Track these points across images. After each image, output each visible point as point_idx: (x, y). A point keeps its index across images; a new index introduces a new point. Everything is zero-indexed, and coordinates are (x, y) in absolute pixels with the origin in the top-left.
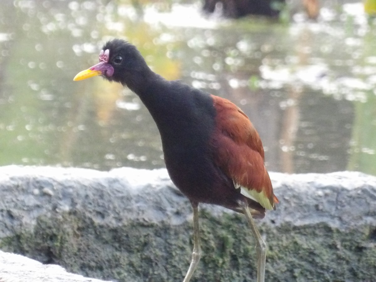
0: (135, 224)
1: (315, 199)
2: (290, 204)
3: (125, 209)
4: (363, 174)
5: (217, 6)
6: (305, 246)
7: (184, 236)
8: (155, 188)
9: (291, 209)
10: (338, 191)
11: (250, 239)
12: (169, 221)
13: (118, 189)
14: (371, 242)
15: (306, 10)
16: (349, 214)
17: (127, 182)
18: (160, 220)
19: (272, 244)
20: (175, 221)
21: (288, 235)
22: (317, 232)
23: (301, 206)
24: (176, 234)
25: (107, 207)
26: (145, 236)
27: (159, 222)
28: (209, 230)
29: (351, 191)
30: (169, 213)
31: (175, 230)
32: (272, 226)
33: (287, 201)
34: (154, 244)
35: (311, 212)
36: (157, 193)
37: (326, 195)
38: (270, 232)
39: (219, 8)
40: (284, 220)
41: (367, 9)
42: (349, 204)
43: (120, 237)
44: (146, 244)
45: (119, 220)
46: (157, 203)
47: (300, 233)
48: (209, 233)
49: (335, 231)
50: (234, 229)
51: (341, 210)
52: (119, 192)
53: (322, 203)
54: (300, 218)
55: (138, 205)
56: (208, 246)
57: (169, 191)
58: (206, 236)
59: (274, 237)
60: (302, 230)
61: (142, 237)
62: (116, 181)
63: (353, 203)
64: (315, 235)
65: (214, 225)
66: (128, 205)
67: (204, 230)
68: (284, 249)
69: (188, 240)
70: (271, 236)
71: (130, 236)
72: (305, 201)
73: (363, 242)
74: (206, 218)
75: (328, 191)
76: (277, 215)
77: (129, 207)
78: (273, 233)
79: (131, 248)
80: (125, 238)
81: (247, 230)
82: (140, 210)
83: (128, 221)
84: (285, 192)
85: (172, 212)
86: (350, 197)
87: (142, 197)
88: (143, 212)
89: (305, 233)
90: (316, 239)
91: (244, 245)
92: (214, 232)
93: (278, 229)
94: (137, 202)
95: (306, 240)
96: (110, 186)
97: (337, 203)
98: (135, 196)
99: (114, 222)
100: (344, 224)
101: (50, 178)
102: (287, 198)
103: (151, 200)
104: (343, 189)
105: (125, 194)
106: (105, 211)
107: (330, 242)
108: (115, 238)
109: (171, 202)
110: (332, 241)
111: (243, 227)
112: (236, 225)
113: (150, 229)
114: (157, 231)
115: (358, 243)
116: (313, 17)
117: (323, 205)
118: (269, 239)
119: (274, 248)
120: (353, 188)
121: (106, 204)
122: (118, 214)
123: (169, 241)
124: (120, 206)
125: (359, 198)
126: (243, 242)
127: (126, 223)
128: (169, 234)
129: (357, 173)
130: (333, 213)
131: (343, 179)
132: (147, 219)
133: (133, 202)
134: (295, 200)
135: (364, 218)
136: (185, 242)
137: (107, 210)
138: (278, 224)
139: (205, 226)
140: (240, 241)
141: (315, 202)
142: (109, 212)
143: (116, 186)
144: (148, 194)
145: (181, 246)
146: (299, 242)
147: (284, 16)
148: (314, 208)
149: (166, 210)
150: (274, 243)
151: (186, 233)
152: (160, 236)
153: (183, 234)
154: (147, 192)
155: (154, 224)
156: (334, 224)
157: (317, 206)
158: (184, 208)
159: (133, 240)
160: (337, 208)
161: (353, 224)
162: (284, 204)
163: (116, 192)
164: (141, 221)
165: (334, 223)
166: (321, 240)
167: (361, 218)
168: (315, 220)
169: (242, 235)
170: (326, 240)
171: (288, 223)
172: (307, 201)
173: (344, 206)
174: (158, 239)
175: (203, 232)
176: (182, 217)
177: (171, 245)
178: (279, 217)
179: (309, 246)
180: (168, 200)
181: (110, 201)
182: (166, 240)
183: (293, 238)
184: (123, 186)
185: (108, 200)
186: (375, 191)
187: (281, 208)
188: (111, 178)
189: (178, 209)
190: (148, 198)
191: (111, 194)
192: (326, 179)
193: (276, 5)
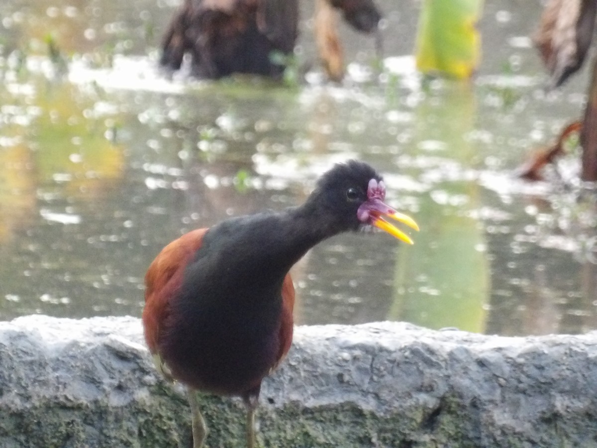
0: (52, 405)
1: (337, 365)
2: (299, 373)
3: (35, 381)
4: (412, 326)
6: (322, 440)
7: (130, 424)
8: (84, 348)
9: (299, 381)
10: (373, 352)
11: (234, 429)
12: (105, 400)
13: (24, 349)
14: (426, 433)
15: (325, 65)
16: (391, 389)
17: (40, 338)
18: (92, 398)
19: (270, 437)
20: (115, 401)
21: (295, 422)
22: (340, 417)
23: (316, 376)
24: (118, 420)
25: (7, 378)
26: (68, 424)
27: (90, 402)
28: (169, 414)
29: (395, 352)
30: (106, 387)
31: (116, 415)
32: (270, 407)
33: (293, 368)
34: (83, 436)
35: (331, 386)
36: (86, 356)
37: (355, 358)
38: (266, 417)
39: (187, 60)
40: (288, 398)
41: (420, 66)
42: (391, 373)
43: (28, 425)
44: (68, 437)
45: (28, 398)
46: (87, 371)
47: (313, 419)
48: (170, 419)
49: (368, 416)
50: (210, 412)
51: (379, 382)
52: (26, 353)
53: (349, 371)
54: (313, 395)
55: (57, 374)
56: (167, 440)
57: (106, 353)
58: (165, 424)
59: (272, 425)
60: (317, 415)
61: (64, 424)
62: (21, 336)
63: (397, 371)
64: (337, 422)
65: (178, 406)
66: (41, 374)
67: (163, 414)
68: (288, 444)
69: (136, 430)
70: (268, 423)
71: (43, 424)
72: (322, 368)
73: (412, 433)
74: (166, 395)
75: (357, 353)
76: (277, 390)
77: (42, 378)
78: (271, 419)
79: (45, 443)
80: (35, 427)
81: (230, 415)
82: (59, 383)
83: (40, 400)
85: (111, 385)
86: (392, 362)
87: (63, 362)
88: (65, 385)
89: (322, 419)
90: (339, 428)
91: (224, 438)
92: (178, 418)
93: (279, 412)
94: (55, 370)
95: (324, 430)
96: (12, 344)
97: (372, 371)
98: (52, 360)
99: (18, 401)
100: (384, 405)
102: (293, 363)
103: (78, 367)
104: (382, 349)
105: (36, 358)
106: (3, 385)
107: (361, 432)
108: (19, 426)
109: (110, 370)
110: (363, 431)
111: (224, 410)
112: (212, 406)
113: (76, 413)
114: (87, 416)
115: (405, 435)
117: (350, 375)
118: (266, 429)
119: (272, 442)
120: (398, 347)
121: (6, 373)
122: (25, 388)
123: (105, 431)
124: (27, 376)
125: (406, 363)
126: (222, 432)
127: (37, 404)
128: (107, 421)
129: (404, 324)
130: (366, 386)
131: (382, 334)
132: (70, 397)
133: (49, 369)
134: (306, 367)
135: (415, 395)
136: (131, 434)
137: (7, 383)
138: (279, 404)
139: (163, 408)
140: (219, 431)
141: (338, 370)
142: (11, 385)
143: (22, 344)
144: (73, 357)
145: (124, 439)
146: (312, 433)
147: (290, 75)
148: (336, 380)
149: (100, 383)
150: (273, 434)
151: (133, 419)
152: (92, 425)
153: (129, 420)
154: (71, 353)
155: (82, 404)
156: (368, 405)
157: (340, 376)
158: (130, 380)
159: (49, 431)
160: (372, 379)
161: (396, 404)
162: (290, 373)
163: (21, 355)
164: (62, 399)
165: (368, 403)
166: (346, 429)
167: (409, 395)
168: (337, 398)
169: (222, 422)
170: (353, 430)
171: (295, 403)
172: (325, 368)
173: (383, 376)
174: (89, 429)
175: (160, 417)
176: (127, 394)
177: (109, 437)
178: (281, 394)
179: (327, 439)
180: (106, 368)
181: (11, 368)
182: (101, 431)
183: (303, 426)
184: (33, 344)
185: (8, 367)
186: (432, 352)
187: (284, 378)
188: (14, 331)
189: (120, 382)
190: (73, 363)
191: (15, 357)
192: (355, 333)
193: (277, 58)
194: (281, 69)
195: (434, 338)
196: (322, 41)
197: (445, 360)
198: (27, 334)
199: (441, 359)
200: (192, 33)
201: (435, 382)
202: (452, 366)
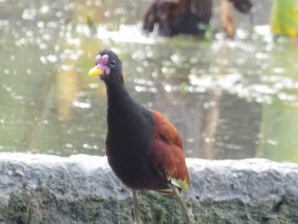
0: (89, 199)
1: (230, 180)
2: (211, 184)
3: (80, 187)
4: (268, 161)
6: (223, 217)
7: (127, 209)
8: (105, 171)
9: (212, 188)
10: (248, 174)
11: (179, 211)
12: (115, 197)
13: (75, 171)
14: (274, 214)
15: (225, 30)
16: (257, 192)
17: (83, 166)
18: (108, 196)
19: (197, 216)
20: (120, 197)
21: (209, 208)
22: (232, 206)
23: (220, 186)
24: (121, 207)
25: (66, 185)
26: (97, 209)
27: (108, 198)
28: (147, 204)
29: (259, 174)
30: (116, 190)
31: (121, 204)
32: (197, 201)
33: (209, 182)
34: (104, 214)
35: (227, 190)
36: (106, 175)
37: (239, 177)
38: (195, 206)
39: (156, 27)
40: (206, 196)
41: (272, 30)
42: (258, 184)
43: (77, 209)
44: (97, 215)
45: (76, 195)
46: (106, 182)
47: (219, 207)
48: (147, 206)
49: (246, 205)
50: (167, 203)
51: (251, 189)
52: (76, 173)
53: (236, 183)
54: (219, 195)
55: (91, 184)
56: (146, 217)
58: (145, 209)
59: (198, 209)
60: (220, 205)
61: (94, 209)
62: (73, 165)
63: (260, 183)
64: (230, 208)
65: (151, 200)
66: (83, 184)
67: (144, 204)
68: (206, 219)
69: (130, 212)
70: (196, 209)
71: (84, 209)
72: (223, 181)
73: (268, 214)
74: (145, 194)
75: (241, 174)
76: (201, 192)
77: (84, 186)
78: (197, 207)
79: (85, 218)
80: (80, 210)
81: (177, 205)
82: (92, 188)
83: (83, 197)
84: (207, 174)
85: (118, 190)
86: (258, 178)
87: (94, 178)
88: (95, 189)
89: (222, 207)
90: (232, 212)
91: (174, 216)
92: (151, 206)
93: (202, 203)
94: (90, 182)
95: (224, 212)
96: (69, 169)
97: (248, 183)
98: (89, 177)
99: (72, 197)
100: (253, 200)
101: (21, 162)
102: (209, 179)
103: (102, 180)
104: (253, 172)
105: (81, 176)
106: (65, 189)
107: (242, 214)
108: (72, 210)
109: (117, 182)
110: (244, 213)
111: (174, 202)
112: (168, 200)
113: (101, 203)
114: (106, 205)
115: (264, 215)
116: (231, 36)
117: (237, 185)
118: (195, 212)
119: (198, 218)
120: (261, 171)
121: (66, 183)
122: (75, 191)
123: (115, 212)
124: (76, 185)
125: (265, 179)
126: (173, 213)
127: (81, 199)
128: (116, 207)
129: (264, 160)
130: (245, 190)
131: (253, 165)
132: (98, 195)
133: (87, 182)
134: (215, 181)
135: (269, 195)
136: (128, 214)
138: (201, 199)
139: (144, 201)
140: (171, 212)
141: (231, 183)
142: (68, 189)
143: (74, 169)
144: (100, 175)
145: (125, 216)
146: (218, 214)
147: (208, 35)
148: (230, 187)
149: (113, 188)
150: (199, 214)
151: (129, 207)
152: (108, 209)
153: (127, 207)
154: (98, 173)
155: (104, 199)
156: (246, 200)
157: (232, 186)
159: (87, 212)
160: (248, 187)
161: (260, 199)
162: (207, 184)
163: (73, 174)
164: (94, 196)
165: (246, 199)
166: (235, 212)
167: (267, 195)
168: (230, 197)
169: (173, 208)
170: (239, 213)
171: (210, 199)
172: (224, 181)
173: (253, 186)
174: (107, 211)
175: (143, 205)
176: (126, 194)
177: (117, 215)
178: (202, 194)
179: (225, 217)
180: (115, 181)
181: (69, 181)
182: (113, 212)
183: (213, 210)
184: (80, 169)
185: (67, 180)
186: (278, 174)
187: (204, 187)
188: (70, 163)
189: (123, 188)
190: (99, 179)
191: (70, 175)
192: (239, 164)
193: (201, 26)
194: (203, 32)
195: (279, 167)
196: (224, 18)
197: (284, 178)
198: (77, 164)
199: (282, 177)
200: (159, 13)
201: (279, 189)
202: (288, 181)
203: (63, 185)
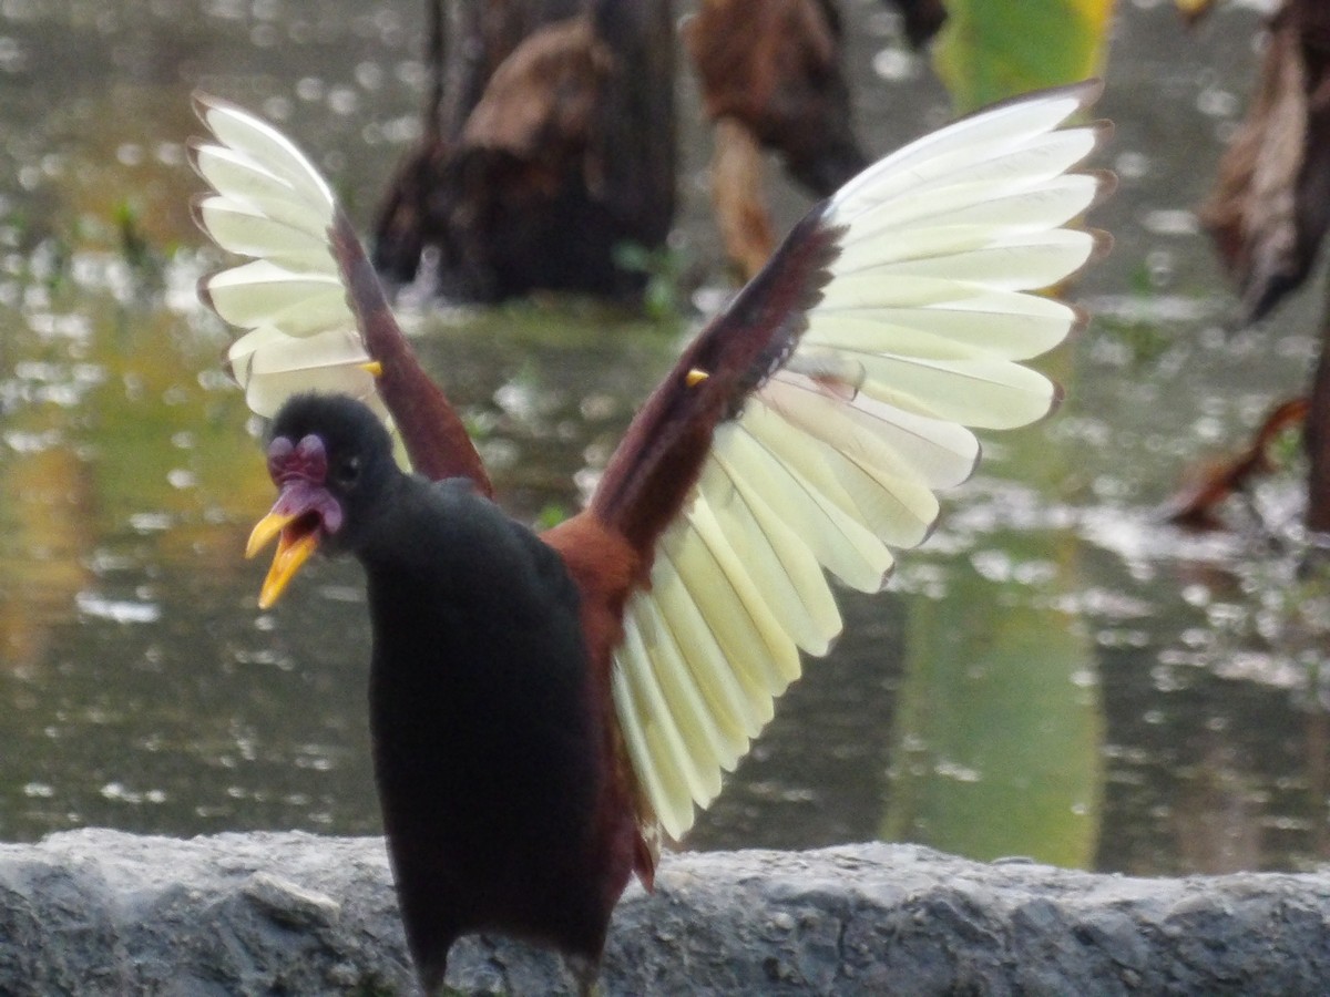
1: (763, 940)
2: (680, 958)
3: (90, 975)
4: (931, 853)
5: (428, 257)
8: (197, 901)
9: (679, 977)
10: (844, 911)
13: (65, 906)
17: (101, 881)
23: (717, 965)
25: (26, 968)
29: (893, 910)
30: (247, 990)
33: (667, 948)
35: (749, 987)
36: (205, 920)
37: (804, 925)
39: (429, 260)
42: (884, 958)
46: (205, 954)
51: (855, 979)
52: (68, 913)
53: (791, 953)
55: (138, 961)
57: (248, 913)
62: (58, 875)
63: (897, 953)
66: (102, 963)
72: (731, 946)
75: (809, 912)
77: (105, 970)
82: (143, 981)
84: (659, 914)
85: (259, 986)
86: (887, 932)
87: (152, 933)
88: (156, 986)
94: (134, 951)
96: (37, 893)
97: (843, 954)
98: (126, 930)
102: (666, 936)
103: (185, 944)
104: (864, 905)
105: (92, 924)
106: (18, 983)
109: (256, 953)
117: (793, 963)
120: (900, 900)
121: (25, 958)
124: (71, 964)
125: (917, 935)
129: (911, 850)
131: (865, 870)
133: (120, 951)
134: (693, 944)
137: (26, 981)
141: (766, 952)
142: (36, 985)
143: (60, 893)
144: (176, 922)
147: (660, 293)
148: (761, 973)
149: (237, 980)
154: (169, 914)
157: (770, 965)
158: (301, 973)
160: (841, 971)
162: (658, 959)
163: (58, 917)
172: (737, 946)
173: (866, 965)
180: (247, 948)
181: (36, 947)
184: (86, 894)
185: (29, 945)
186: (974, 910)
187: (646, 969)
188: (41, 865)
189: (279, 978)
190: (173, 937)
191: (43, 923)
192: (804, 868)
193: (631, 257)
194: (640, 280)
195: (980, 880)
196: (730, 218)
197: (1004, 930)
198: (72, 871)
199: (996, 926)
200: (441, 201)
201: (983, 978)
202: (1020, 943)
203: (10, 966)
